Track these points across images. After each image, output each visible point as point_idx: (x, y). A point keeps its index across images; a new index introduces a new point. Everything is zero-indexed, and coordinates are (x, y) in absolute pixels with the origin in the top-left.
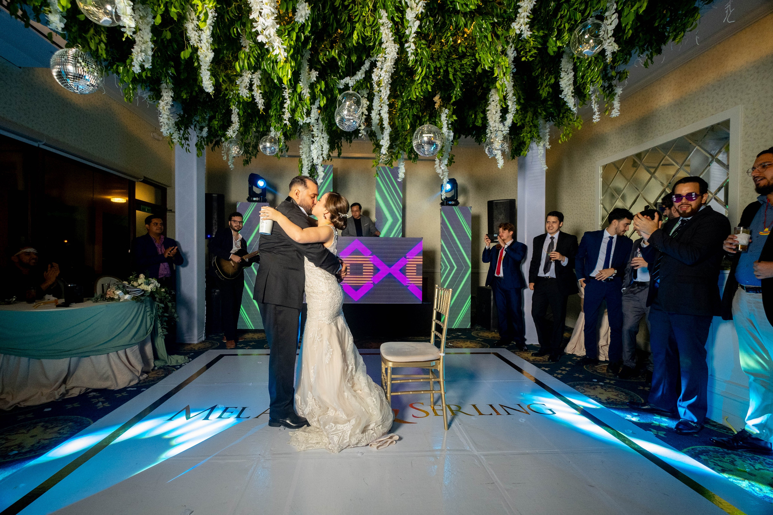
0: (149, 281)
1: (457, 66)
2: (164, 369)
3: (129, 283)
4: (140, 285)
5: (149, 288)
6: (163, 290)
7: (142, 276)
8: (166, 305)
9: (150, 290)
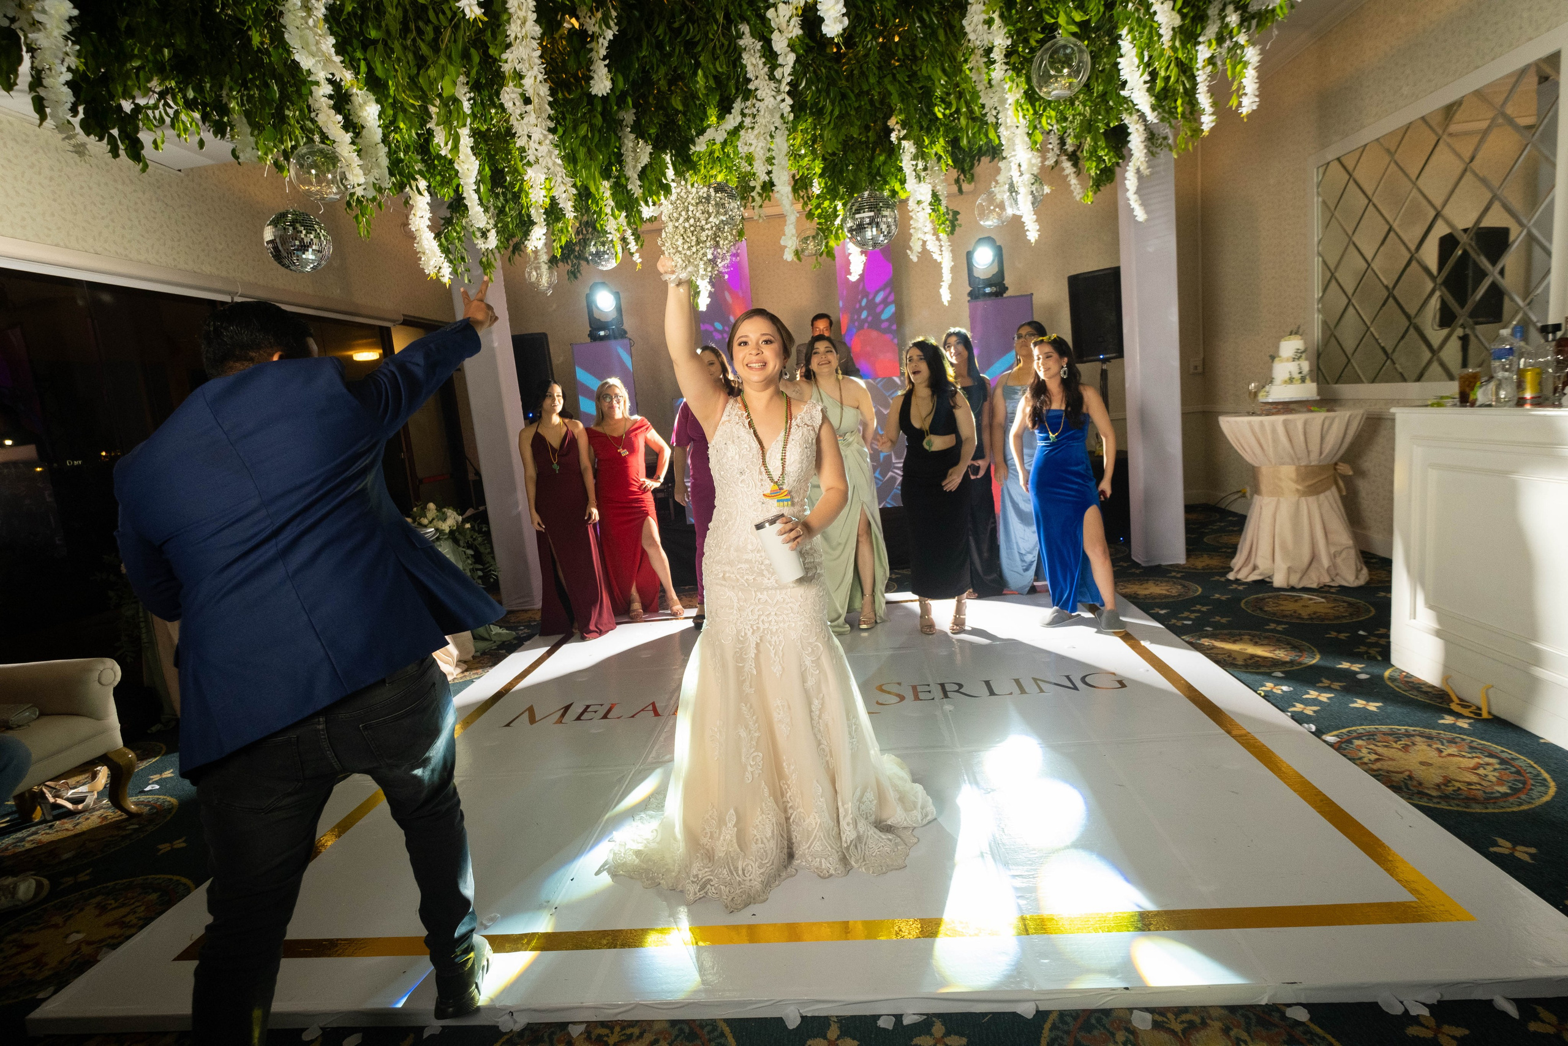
0: (444, 513)
1: (902, 77)
2: (491, 655)
3: (414, 521)
4: (431, 522)
5: (445, 527)
6: (468, 526)
7: (431, 506)
8: (476, 550)
9: (447, 531)
